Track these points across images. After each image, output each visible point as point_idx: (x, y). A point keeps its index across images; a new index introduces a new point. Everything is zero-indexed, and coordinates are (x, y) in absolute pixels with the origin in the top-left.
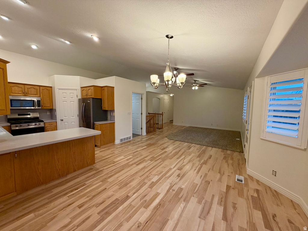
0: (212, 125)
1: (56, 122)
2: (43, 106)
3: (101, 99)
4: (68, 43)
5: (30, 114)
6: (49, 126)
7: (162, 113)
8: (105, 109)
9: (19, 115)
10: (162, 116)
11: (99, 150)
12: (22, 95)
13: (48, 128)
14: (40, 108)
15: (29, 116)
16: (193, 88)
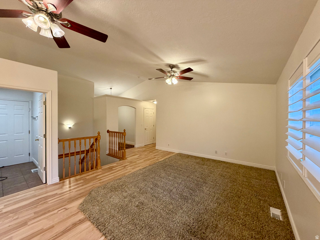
0: (216, 152)
7: (123, 132)
10: (125, 136)
16: (168, 81)
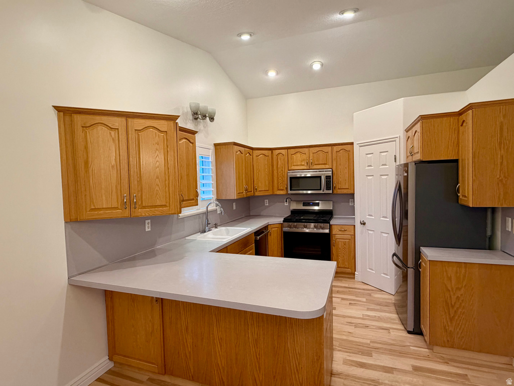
1: (355, 226)
2: (337, 188)
3: (456, 161)
4: (349, 15)
5: (319, 203)
6: (340, 233)
8: (466, 204)
9: (305, 204)
11: (417, 357)
12: (305, 168)
13: (338, 236)
14: (330, 192)
15: (316, 208)
